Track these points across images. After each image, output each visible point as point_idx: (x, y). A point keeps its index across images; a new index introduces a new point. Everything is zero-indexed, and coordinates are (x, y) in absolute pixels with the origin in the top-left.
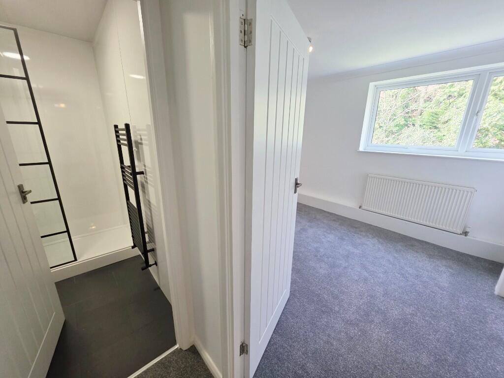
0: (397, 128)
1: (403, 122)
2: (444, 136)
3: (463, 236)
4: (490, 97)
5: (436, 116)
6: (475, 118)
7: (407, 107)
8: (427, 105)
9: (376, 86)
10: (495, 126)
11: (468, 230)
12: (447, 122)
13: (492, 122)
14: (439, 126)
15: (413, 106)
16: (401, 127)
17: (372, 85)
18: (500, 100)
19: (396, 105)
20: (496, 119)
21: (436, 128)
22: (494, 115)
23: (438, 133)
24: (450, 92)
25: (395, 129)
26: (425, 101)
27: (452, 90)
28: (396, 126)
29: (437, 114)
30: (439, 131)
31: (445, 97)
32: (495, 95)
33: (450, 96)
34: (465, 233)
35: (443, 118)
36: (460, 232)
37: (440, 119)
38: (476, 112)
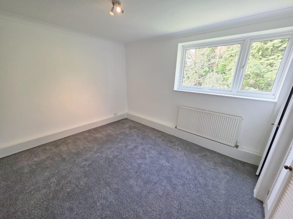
0: (205, 73)
1: (208, 70)
2: (229, 78)
3: (235, 148)
4: (251, 57)
5: (225, 67)
6: (242, 69)
7: (209, 61)
8: (220, 60)
9: (183, 46)
10: (253, 73)
11: (238, 144)
12: (230, 70)
13: (251, 71)
14: (226, 72)
15: (213, 61)
16: (207, 72)
17: (180, 45)
18: (255, 58)
19: (204, 60)
20: (254, 69)
21: (225, 73)
22: (253, 67)
23: (225, 76)
24: (231, 53)
25: (204, 74)
26: (219, 58)
27: (232, 52)
28: (204, 72)
29: (225, 66)
30: (226, 75)
31: (229, 56)
32: (253, 55)
33: (231, 55)
34: (237, 147)
35: (228, 68)
36: (233, 145)
37: (226, 68)
38: (243, 66)
